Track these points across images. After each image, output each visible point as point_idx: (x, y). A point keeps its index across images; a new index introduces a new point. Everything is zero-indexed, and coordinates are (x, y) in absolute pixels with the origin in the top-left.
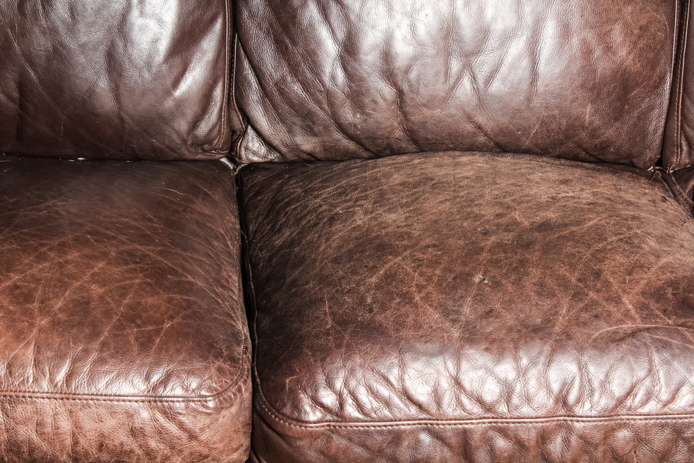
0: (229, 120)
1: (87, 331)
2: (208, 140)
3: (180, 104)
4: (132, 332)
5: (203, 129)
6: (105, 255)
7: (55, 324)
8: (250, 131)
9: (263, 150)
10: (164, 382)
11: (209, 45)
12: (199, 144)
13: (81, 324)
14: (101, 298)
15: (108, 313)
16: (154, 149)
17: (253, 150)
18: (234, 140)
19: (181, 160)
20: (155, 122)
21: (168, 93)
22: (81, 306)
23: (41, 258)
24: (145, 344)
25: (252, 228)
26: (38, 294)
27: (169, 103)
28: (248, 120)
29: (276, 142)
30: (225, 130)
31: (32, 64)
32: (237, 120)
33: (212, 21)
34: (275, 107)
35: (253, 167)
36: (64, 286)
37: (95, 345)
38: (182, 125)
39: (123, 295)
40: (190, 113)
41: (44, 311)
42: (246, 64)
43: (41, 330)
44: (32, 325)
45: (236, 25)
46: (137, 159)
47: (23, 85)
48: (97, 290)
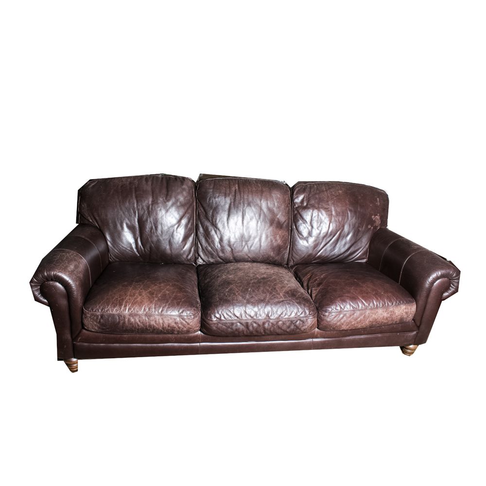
0: (195, 255)
1: (166, 301)
2: (190, 259)
3: (184, 252)
4: (175, 302)
5: (189, 257)
6: (169, 285)
7: (159, 300)
8: (199, 258)
9: (202, 262)
10: (182, 312)
11: (191, 239)
12: (188, 260)
13: (164, 300)
14: (169, 294)
15: (170, 297)
16: (179, 261)
17: (200, 261)
18: (196, 259)
19: (184, 264)
20: (179, 255)
21: (182, 249)
22: (164, 296)
23: (155, 285)
24: (178, 304)
25: (200, 279)
26: (155, 293)
27: (182, 252)
28: (199, 255)
29: (205, 260)
30: (194, 257)
31: (153, 243)
32: (197, 255)
33: (192, 234)
34: (205, 252)
35: (200, 265)
36: (161, 292)
37: (167, 304)
38: (185, 256)
39: (173, 293)
40: (187, 254)
41: (156, 297)
42: (199, 243)
43: (156, 301)
44: (154, 300)
45: (197, 235)
46: (175, 263)
47: (151, 248)
48: (167, 292)
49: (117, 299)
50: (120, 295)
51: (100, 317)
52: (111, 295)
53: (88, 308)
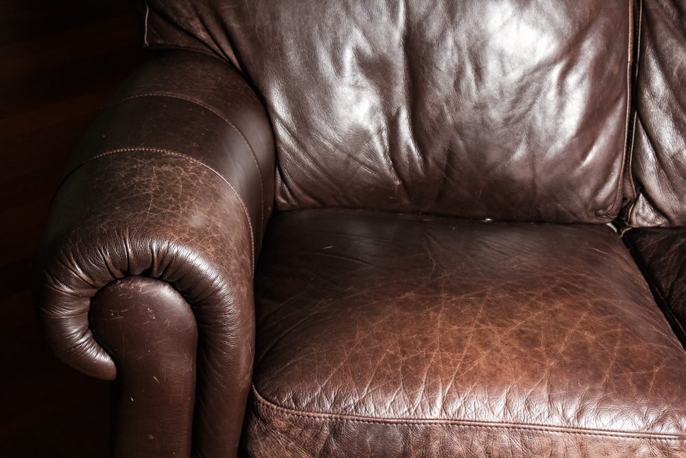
0: (623, 189)
1: (591, 373)
2: (604, 206)
3: (587, 172)
4: (629, 375)
5: (603, 195)
6: (584, 306)
7: (563, 366)
8: (641, 198)
9: (652, 216)
11: (612, 123)
12: (596, 209)
13: (584, 366)
14: (596, 344)
15: (604, 357)
16: (558, 213)
17: (643, 215)
18: (627, 205)
19: (578, 223)
20: (563, 187)
21: (578, 163)
22: (580, 350)
23: (534, 306)
24: (642, 386)
26: (542, 339)
27: (578, 172)
28: (641, 188)
29: (667, 209)
30: (619, 198)
31: (462, 135)
32: (630, 189)
33: (617, 100)
34: (669, 177)
35: (642, 231)
36: (562, 333)
37: (599, 386)
38: (586, 192)
39: (613, 342)
40: (593, 182)
41: (552, 354)
42: (644, 139)
43: (551, 371)
44: (543, 366)
45: (637, 105)
46: (540, 221)
47: (450, 154)
48: (590, 337)
49: (394, 357)
50: (402, 343)
51: (326, 431)
52: (365, 343)
53: (279, 393)
